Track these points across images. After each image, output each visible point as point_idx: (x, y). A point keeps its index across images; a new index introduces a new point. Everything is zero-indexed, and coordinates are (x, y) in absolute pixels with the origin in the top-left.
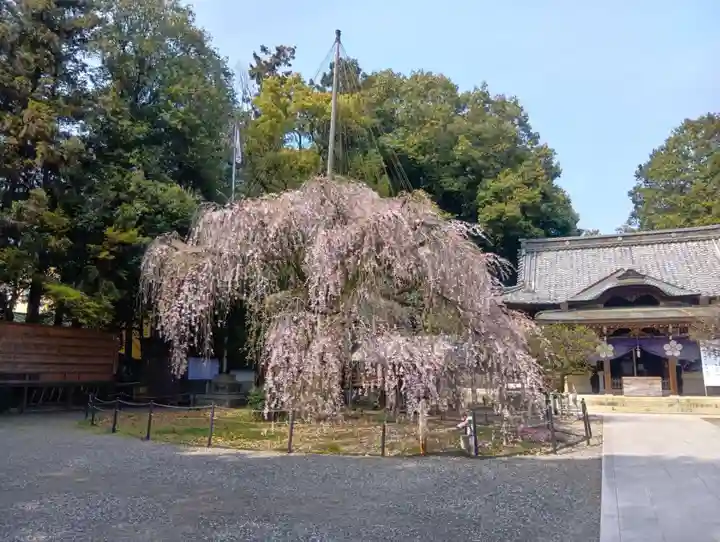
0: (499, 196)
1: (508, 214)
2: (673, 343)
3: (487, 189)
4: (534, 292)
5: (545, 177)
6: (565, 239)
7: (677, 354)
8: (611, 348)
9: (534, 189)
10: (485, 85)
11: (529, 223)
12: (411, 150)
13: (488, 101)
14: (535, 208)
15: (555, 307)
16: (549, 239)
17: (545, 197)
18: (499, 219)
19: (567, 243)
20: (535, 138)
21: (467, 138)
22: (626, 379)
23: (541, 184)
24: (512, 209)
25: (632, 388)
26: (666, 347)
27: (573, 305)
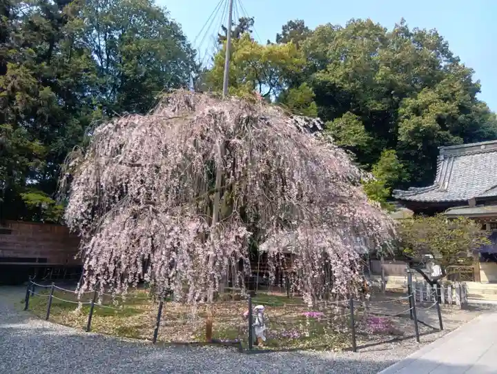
0: (417, 111)
1: (425, 125)
3: (405, 107)
4: (446, 191)
5: (461, 92)
6: (481, 143)
9: (451, 102)
10: (403, 21)
11: (448, 132)
12: (337, 81)
13: (408, 34)
14: (453, 119)
15: (464, 203)
16: (466, 145)
17: (463, 109)
18: (417, 130)
19: (483, 147)
20: (455, 61)
21: (387, 65)
23: (458, 98)
24: (428, 121)
27: (481, 201)
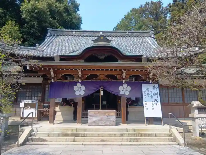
2: (125, 86)
6: (73, 31)
7: (127, 93)
8: (83, 88)
19: (74, 33)
22: (91, 112)
25: (94, 119)
26: (121, 88)
